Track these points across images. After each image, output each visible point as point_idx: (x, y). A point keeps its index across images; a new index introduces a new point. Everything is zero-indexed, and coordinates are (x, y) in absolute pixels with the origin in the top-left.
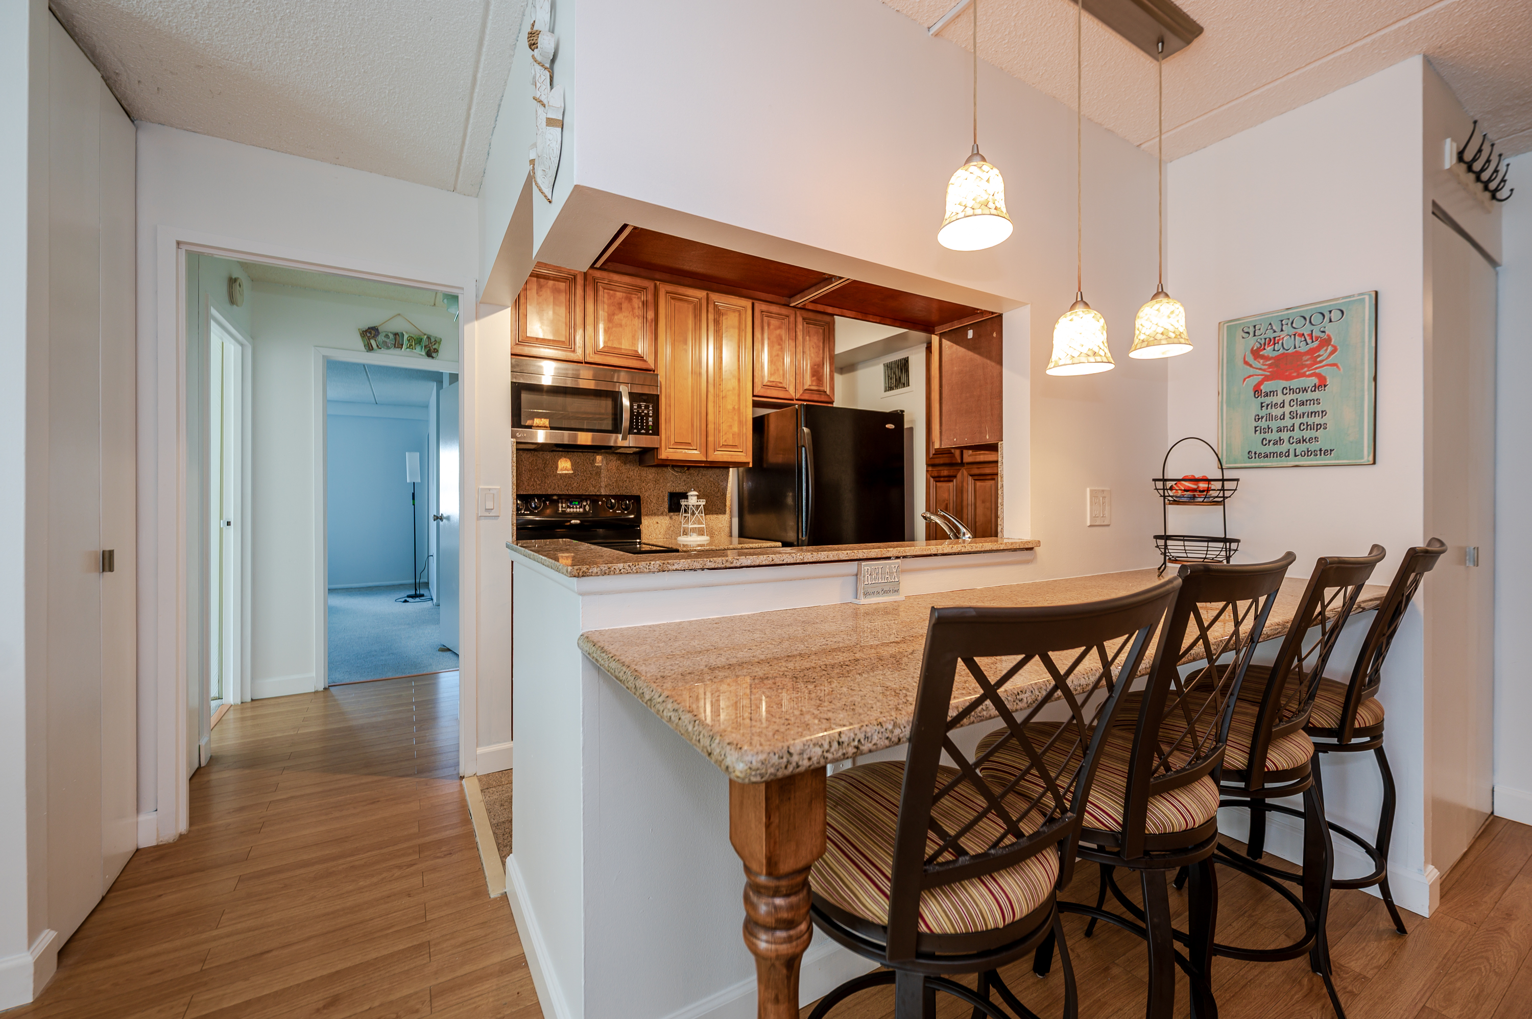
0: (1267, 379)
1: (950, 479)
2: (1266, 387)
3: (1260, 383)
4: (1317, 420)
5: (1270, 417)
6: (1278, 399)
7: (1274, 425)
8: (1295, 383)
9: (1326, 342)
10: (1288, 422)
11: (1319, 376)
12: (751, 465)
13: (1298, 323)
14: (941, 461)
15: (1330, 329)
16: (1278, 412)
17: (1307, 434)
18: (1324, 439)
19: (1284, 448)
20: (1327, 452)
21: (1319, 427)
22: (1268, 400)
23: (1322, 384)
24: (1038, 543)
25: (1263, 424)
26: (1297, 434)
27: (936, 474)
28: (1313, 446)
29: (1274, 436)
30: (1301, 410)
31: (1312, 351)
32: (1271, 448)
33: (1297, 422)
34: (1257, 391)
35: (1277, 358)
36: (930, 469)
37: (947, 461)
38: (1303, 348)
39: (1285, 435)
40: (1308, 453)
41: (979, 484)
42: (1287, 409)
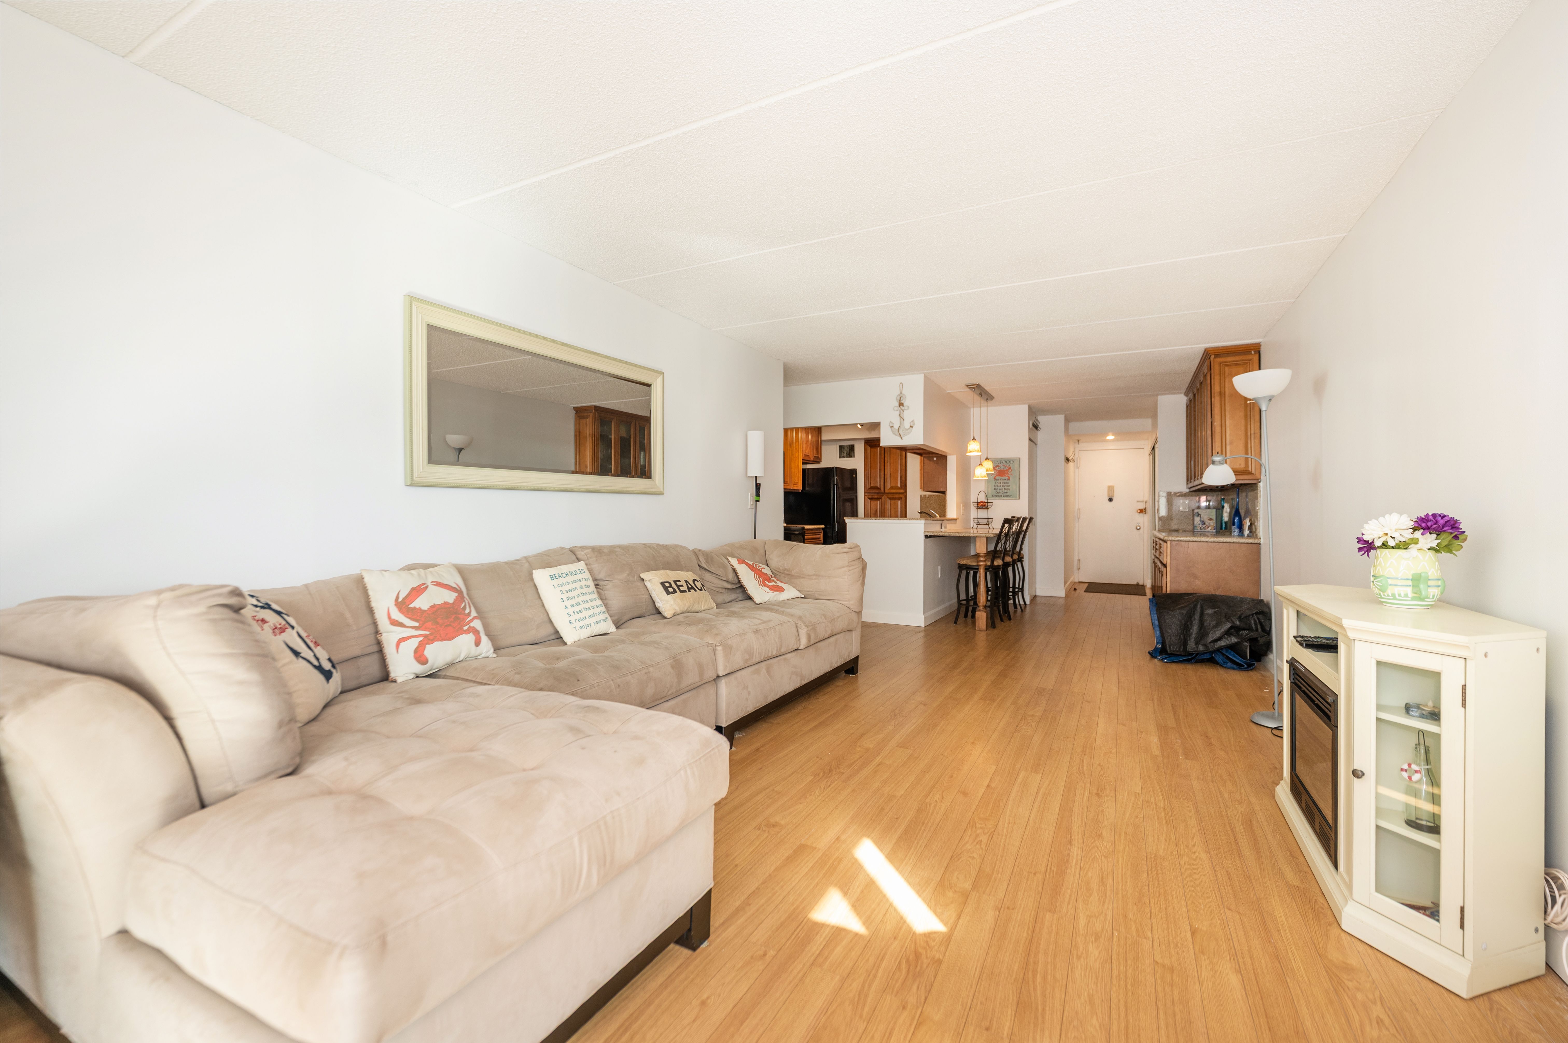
0: (997, 476)
1: (878, 499)
2: (997, 478)
3: (995, 477)
4: (1008, 488)
5: (998, 486)
6: (999, 481)
7: (999, 488)
8: (1003, 478)
9: (1010, 468)
10: (1002, 488)
11: (1008, 477)
12: (800, 491)
13: (1004, 462)
14: (874, 491)
15: (1011, 465)
16: (999, 485)
17: (1006, 491)
18: (1010, 493)
19: (1001, 494)
20: (1010, 496)
21: (1008, 489)
22: (997, 481)
23: (1009, 479)
24: (958, 519)
25: (996, 487)
26: (1004, 491)
27: (870, 497)
28: (1007, 494)
29: (998, 491)
30: (1005, 485)
31: (1007, 470)
32: (998, 494)
33: (1004, 488)
34: (995, 479)
35: (1000, 471)
36: (866, 494)
37: (877, 491)
38: (1005, 469)
39: (1001, 491)
40: (1006, 496)
41: (892, 502)
42: (1002, 484)
